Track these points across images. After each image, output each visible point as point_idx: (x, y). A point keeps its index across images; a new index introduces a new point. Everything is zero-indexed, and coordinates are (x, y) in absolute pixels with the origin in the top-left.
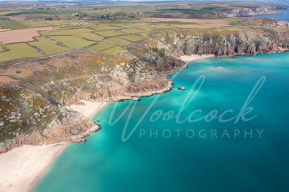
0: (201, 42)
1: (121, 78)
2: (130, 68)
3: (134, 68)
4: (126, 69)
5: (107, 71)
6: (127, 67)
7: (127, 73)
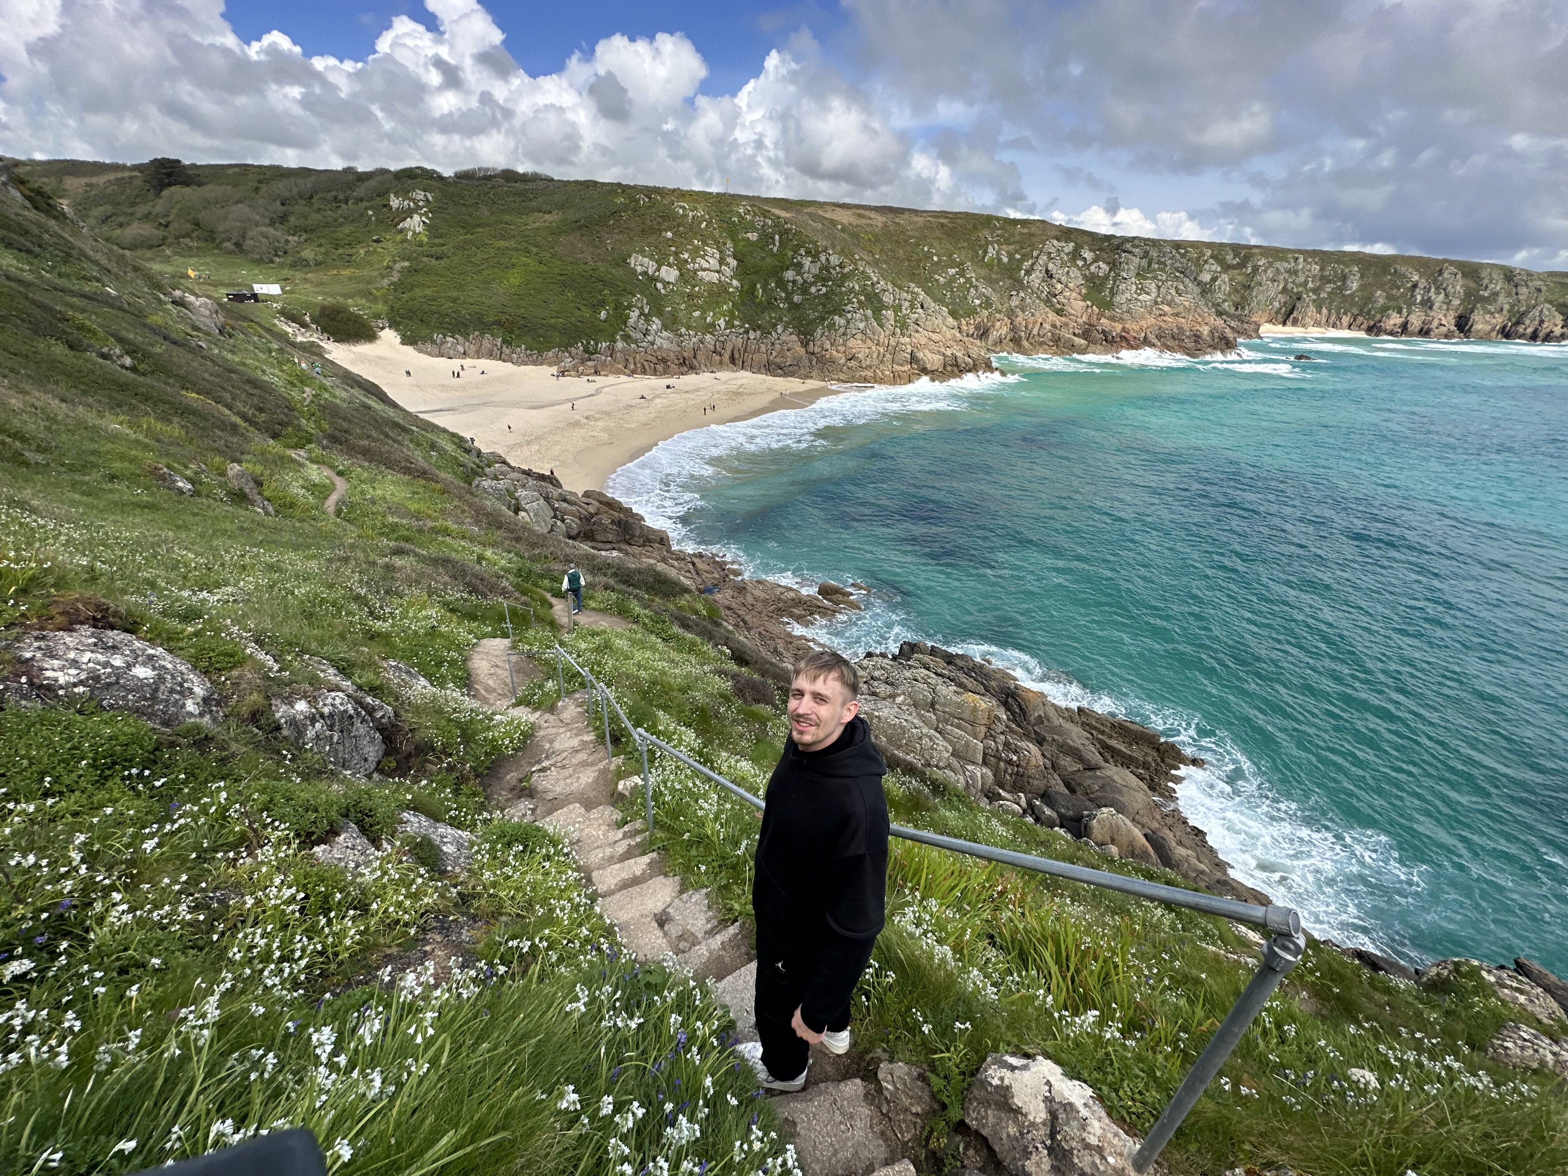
0: (1310, 285)
1: (1059, 286)
2: (1095, 260)
4: (1080, 263)
5: (1005, 260)
6: (1085, 259)
7: (1085, 276)
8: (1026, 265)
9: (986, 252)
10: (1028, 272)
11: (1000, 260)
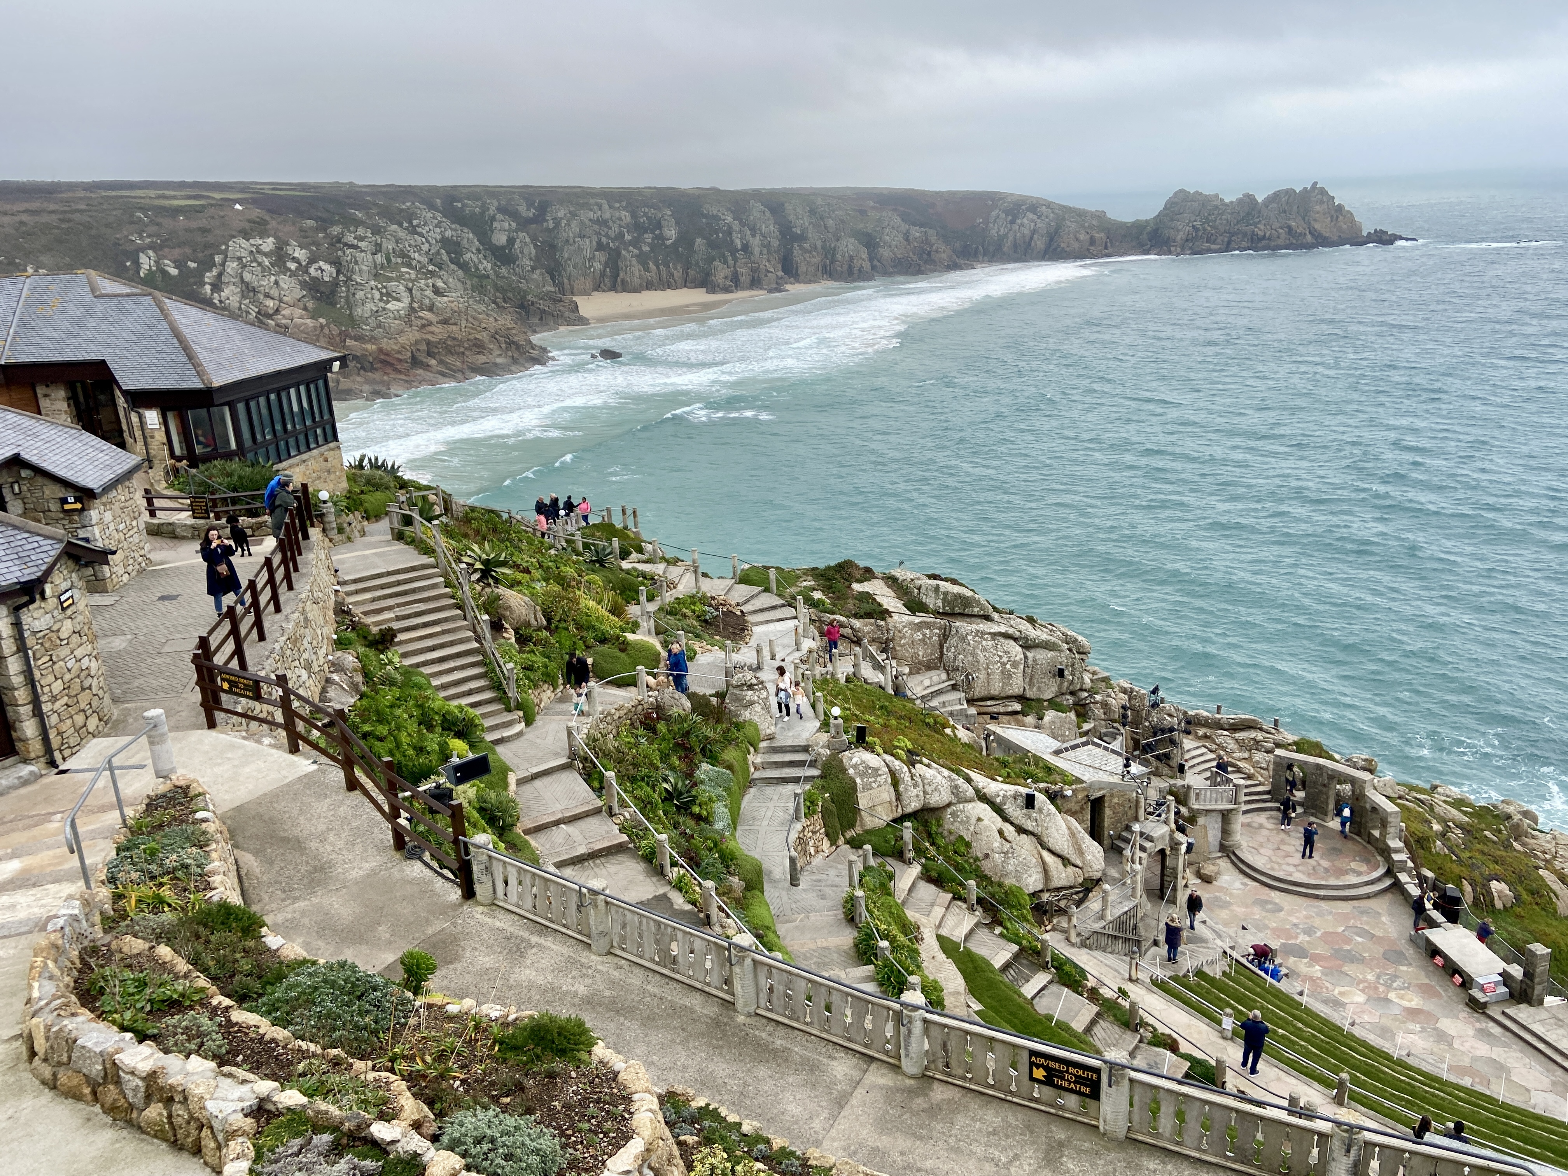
1: (270, 303)
2: (312, 261)
3: (336, 263)
4: (293, 266)
5: (174, 272)
6: (295, 259)
7: (303, 285)
8: (209, 277)
9: (137, 264)
10: (217, 287)
11: (165, 273)
